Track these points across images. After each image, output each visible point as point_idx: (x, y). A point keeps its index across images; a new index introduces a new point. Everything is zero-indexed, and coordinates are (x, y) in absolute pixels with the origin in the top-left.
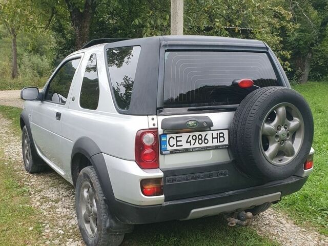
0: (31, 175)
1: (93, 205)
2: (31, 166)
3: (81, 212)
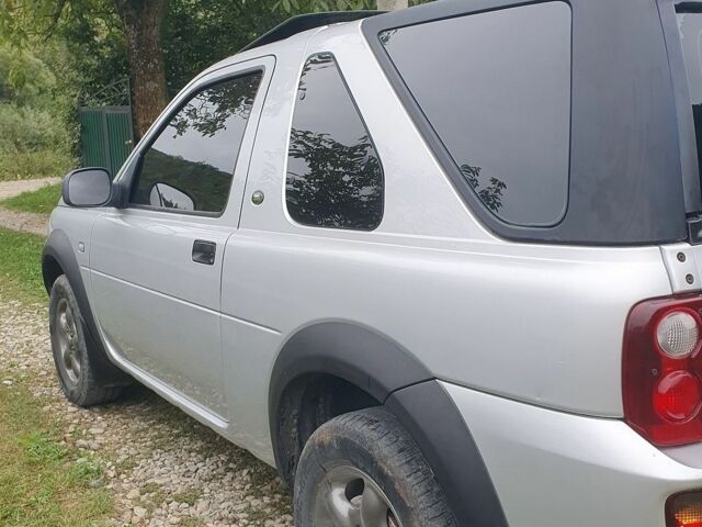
0: (85, 413)
2: (86, 387)
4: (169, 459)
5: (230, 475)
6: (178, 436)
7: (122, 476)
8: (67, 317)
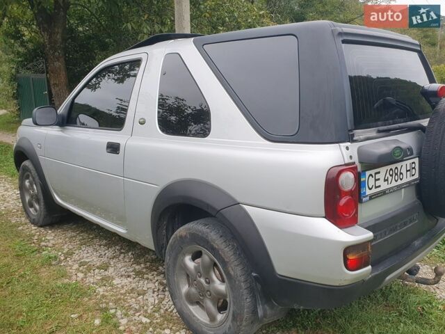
0: (42, 229)
1: (213, 281)
2: (42, 217)
3: (179, 289)
4: (90, 250)
5: (122, 255)
6: (93, 238)
7: (68, 259)
8: (29, 182)
